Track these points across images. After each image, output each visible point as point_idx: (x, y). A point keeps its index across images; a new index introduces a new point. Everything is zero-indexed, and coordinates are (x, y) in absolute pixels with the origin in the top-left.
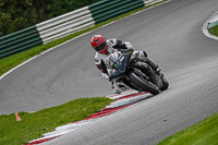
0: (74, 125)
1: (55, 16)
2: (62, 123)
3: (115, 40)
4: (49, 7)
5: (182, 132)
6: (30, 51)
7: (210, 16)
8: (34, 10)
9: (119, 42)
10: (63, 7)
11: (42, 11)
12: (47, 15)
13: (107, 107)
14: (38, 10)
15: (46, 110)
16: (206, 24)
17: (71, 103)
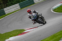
0: (15, 37)
1: (9, 6)
2: (11, 37)
3: (33, 10)
4: (7, 4)
5: (45, 39)
6: (2, 16)
7: (53, 6)
8: (3, 5)
9: (34, 11)
10: (11, 4)
11: (5, 5)
12: (7, 6)
13: (24, 32)
14: (4, 5)
15: (6, 33)
16: (52, 8)
17: (14, 31)
